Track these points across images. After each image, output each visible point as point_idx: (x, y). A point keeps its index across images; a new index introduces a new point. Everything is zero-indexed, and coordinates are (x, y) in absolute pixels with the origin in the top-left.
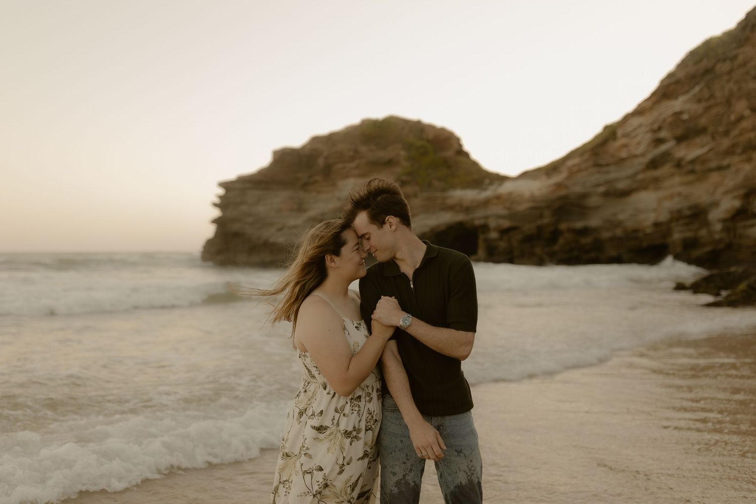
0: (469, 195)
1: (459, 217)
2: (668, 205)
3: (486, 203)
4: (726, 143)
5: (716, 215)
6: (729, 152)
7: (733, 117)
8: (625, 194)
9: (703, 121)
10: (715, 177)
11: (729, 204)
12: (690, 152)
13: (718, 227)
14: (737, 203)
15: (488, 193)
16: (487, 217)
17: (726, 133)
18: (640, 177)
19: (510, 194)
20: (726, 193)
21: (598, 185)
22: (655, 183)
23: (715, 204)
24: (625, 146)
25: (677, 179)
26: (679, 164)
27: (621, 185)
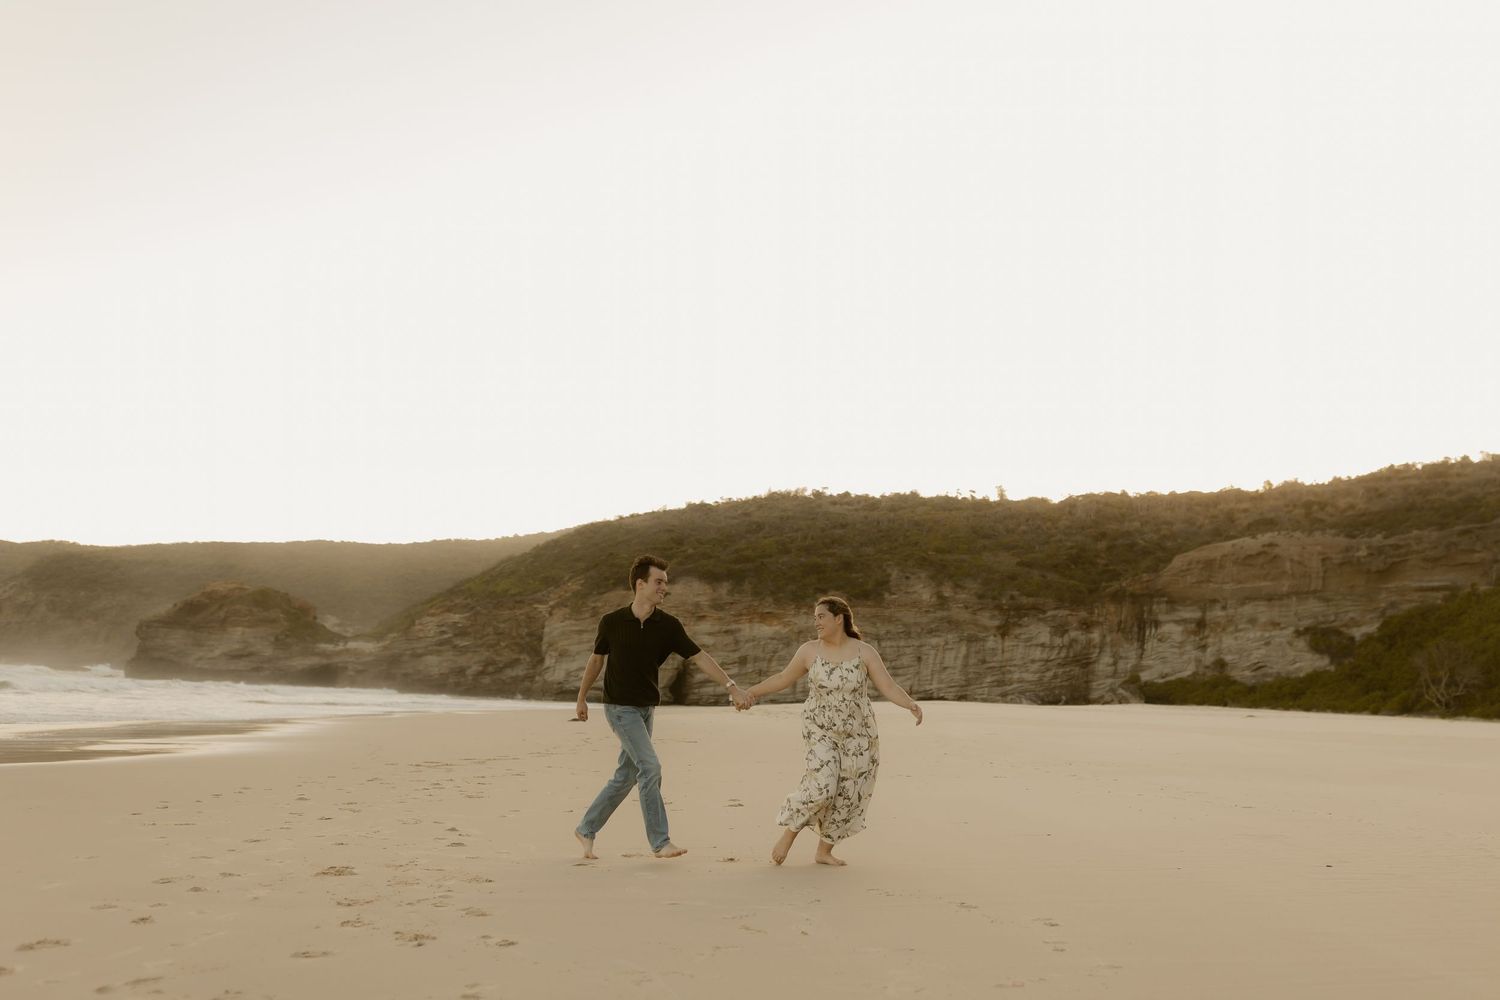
0: (329, 647)
1: (325, 661)
2: (445, 664)
3: (339, 653)
4: (480, 642)
5: (469, 672)
6: (481, 646)
7: (485, 633)
8: (420, 656)
9: (469, 630)
10: (470, 655)
11: (475, 668)
12: (461, 642)
13: (470, 678)
14: (481, 668)
15: (341, 647)
16: (347, 662)
17: (480, 639)
18: (430, 648)
19: (356, 649)
20: (475, 663)
21: (406, 650)
22: (439, 653)
23: (469, 667)
24: (421, 630)
25: (451, 653)
26: (455, 647)
27: (419, 651)
